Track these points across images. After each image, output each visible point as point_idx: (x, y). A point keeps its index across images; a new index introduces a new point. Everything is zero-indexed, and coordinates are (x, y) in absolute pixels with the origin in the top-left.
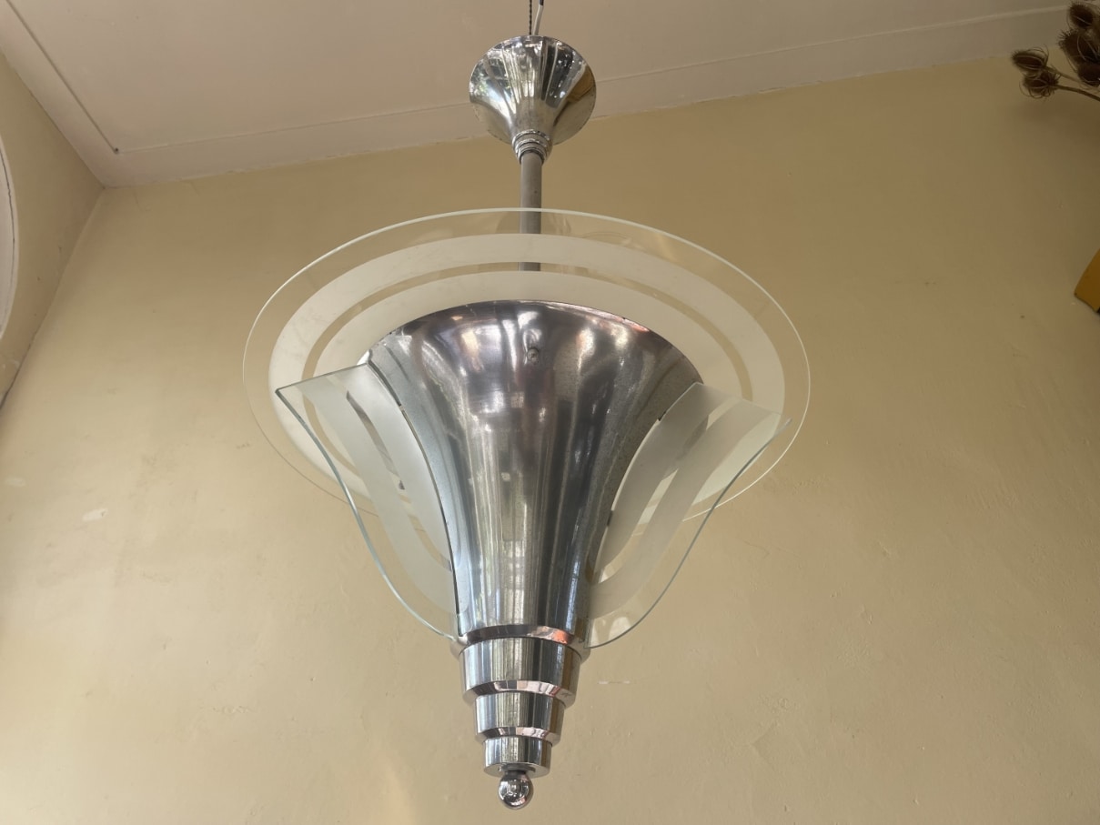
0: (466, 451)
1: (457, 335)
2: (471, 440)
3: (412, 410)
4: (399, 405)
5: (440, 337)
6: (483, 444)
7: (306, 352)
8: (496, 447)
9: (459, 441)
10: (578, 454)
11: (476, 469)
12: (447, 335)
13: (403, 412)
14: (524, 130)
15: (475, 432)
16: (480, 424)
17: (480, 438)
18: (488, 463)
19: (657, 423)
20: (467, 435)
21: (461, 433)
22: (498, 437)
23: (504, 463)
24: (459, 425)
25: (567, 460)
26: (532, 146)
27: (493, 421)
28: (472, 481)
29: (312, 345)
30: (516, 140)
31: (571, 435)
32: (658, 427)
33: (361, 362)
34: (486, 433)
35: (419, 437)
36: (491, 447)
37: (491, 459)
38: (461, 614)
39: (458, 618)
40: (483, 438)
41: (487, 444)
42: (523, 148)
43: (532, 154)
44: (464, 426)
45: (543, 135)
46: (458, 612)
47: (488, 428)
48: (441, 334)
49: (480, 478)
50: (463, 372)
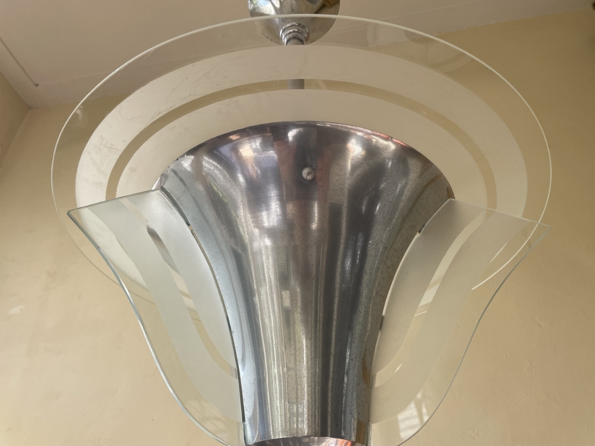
0: (249, 264)
1: (235, 150)
2: (253, 254)
3: (200, 229)
4: (188, 224)
5: (220, 152)
6: (264, 257)
7: (105, 181)
8: (276, 261)
9: (243, 255)
10: (348, 263)
11: (259, 285)
12: (225, 150)
13: (192, 231)
14: (289, 23)
15: (256, 245)
16: (260, 236)
17: (261, 251)
18: (270, 278)
19: (418, 235)
20: (249, 247)
21: (244, 248)
22: (276, 249)
23: (283, 281)
24: (241, 236)
25: (339, 270)
26: (295, 34)
27: (271, 233)
28: (257, 299)
29: (109, 172)
30: (283, 32)
31: (343, 241)
32: (418, 238)
33: (153, 188)
34: (266, 247)
35: (207, 253)
36: (271, 260)
37: (272, 277)
38: (247, 422)
39: (244, 425)
40: (264, 252)
41: (268, 258)
42: (288, 37)
43: (295, 40)
44: (246, 238)
45: (303, 27)
46: (244, 420)
47: (268, 242)
48: (219, 149)
49: (263, 297)
50: (241, 179)
